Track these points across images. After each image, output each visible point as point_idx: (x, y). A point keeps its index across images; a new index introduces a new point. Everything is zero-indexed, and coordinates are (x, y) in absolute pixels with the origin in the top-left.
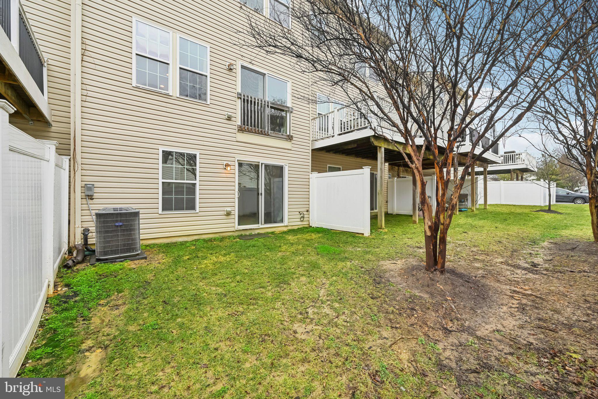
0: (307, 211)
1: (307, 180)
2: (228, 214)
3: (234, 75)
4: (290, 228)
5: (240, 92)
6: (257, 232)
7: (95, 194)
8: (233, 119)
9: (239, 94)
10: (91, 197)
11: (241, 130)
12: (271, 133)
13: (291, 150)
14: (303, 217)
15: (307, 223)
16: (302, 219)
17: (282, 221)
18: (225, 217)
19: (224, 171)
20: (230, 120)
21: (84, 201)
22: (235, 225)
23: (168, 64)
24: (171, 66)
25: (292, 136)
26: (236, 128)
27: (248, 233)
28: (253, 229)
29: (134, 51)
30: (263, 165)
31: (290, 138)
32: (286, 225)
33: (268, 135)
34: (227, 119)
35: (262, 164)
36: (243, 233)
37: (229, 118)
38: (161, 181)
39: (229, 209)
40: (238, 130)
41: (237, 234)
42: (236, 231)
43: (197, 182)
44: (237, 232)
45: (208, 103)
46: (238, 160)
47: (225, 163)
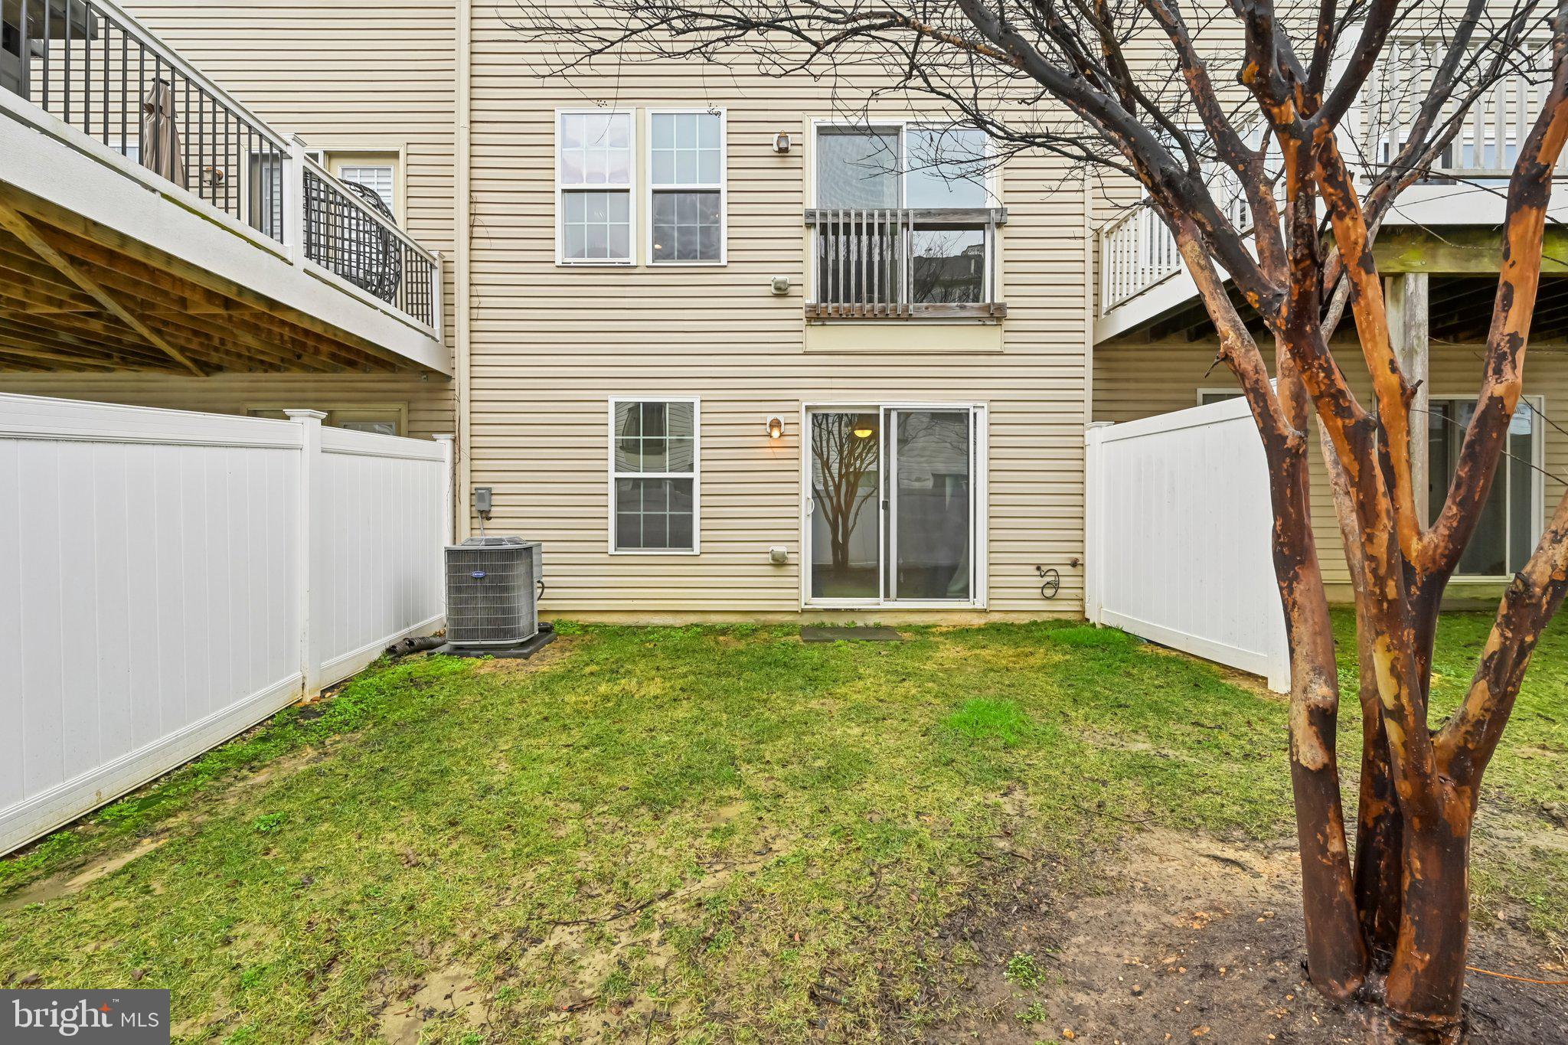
0: (1074, 564)
1: (1077, 453)
2: (779, 562)
3: (796, 163)
4: (996, 618)
5: (813, 206)
6: (872, 620)
7: (493, 509)
8: (793, 290)
9: (811, 214)
10: (486, 515)
11: (816, 317)
12: (917, 309)
13: (1001, 354)
14: (1056, 586)
15: (1075, 606)
16: (1049, 592)
17: (964, 593)
18: (769, 570)
19: (765, 442)
20: (785, 296)
21: (477, 523)
22: (800, 594)
23: (627, 191)
24: (632, 194)
25: (1001, 308)
26: (801, 314)
27: (842, 621)
28: (860, 611)
29: (559, 186)
30: (894, 416)
31: (996, 315)
32: (979, 606)
33: (910, 318)
34: (776, 296)
35: (888, 412)
36: (827, 620)
37: (781, 292)
38: (612, 475)
39: (780, 548)
40: (809, 319)
41: (806, 620)
42: (804, 611)
43: (695, 475)
44: (806, 616)
45: (724, 262)
46: (808, 408)
47: (770, 417)
